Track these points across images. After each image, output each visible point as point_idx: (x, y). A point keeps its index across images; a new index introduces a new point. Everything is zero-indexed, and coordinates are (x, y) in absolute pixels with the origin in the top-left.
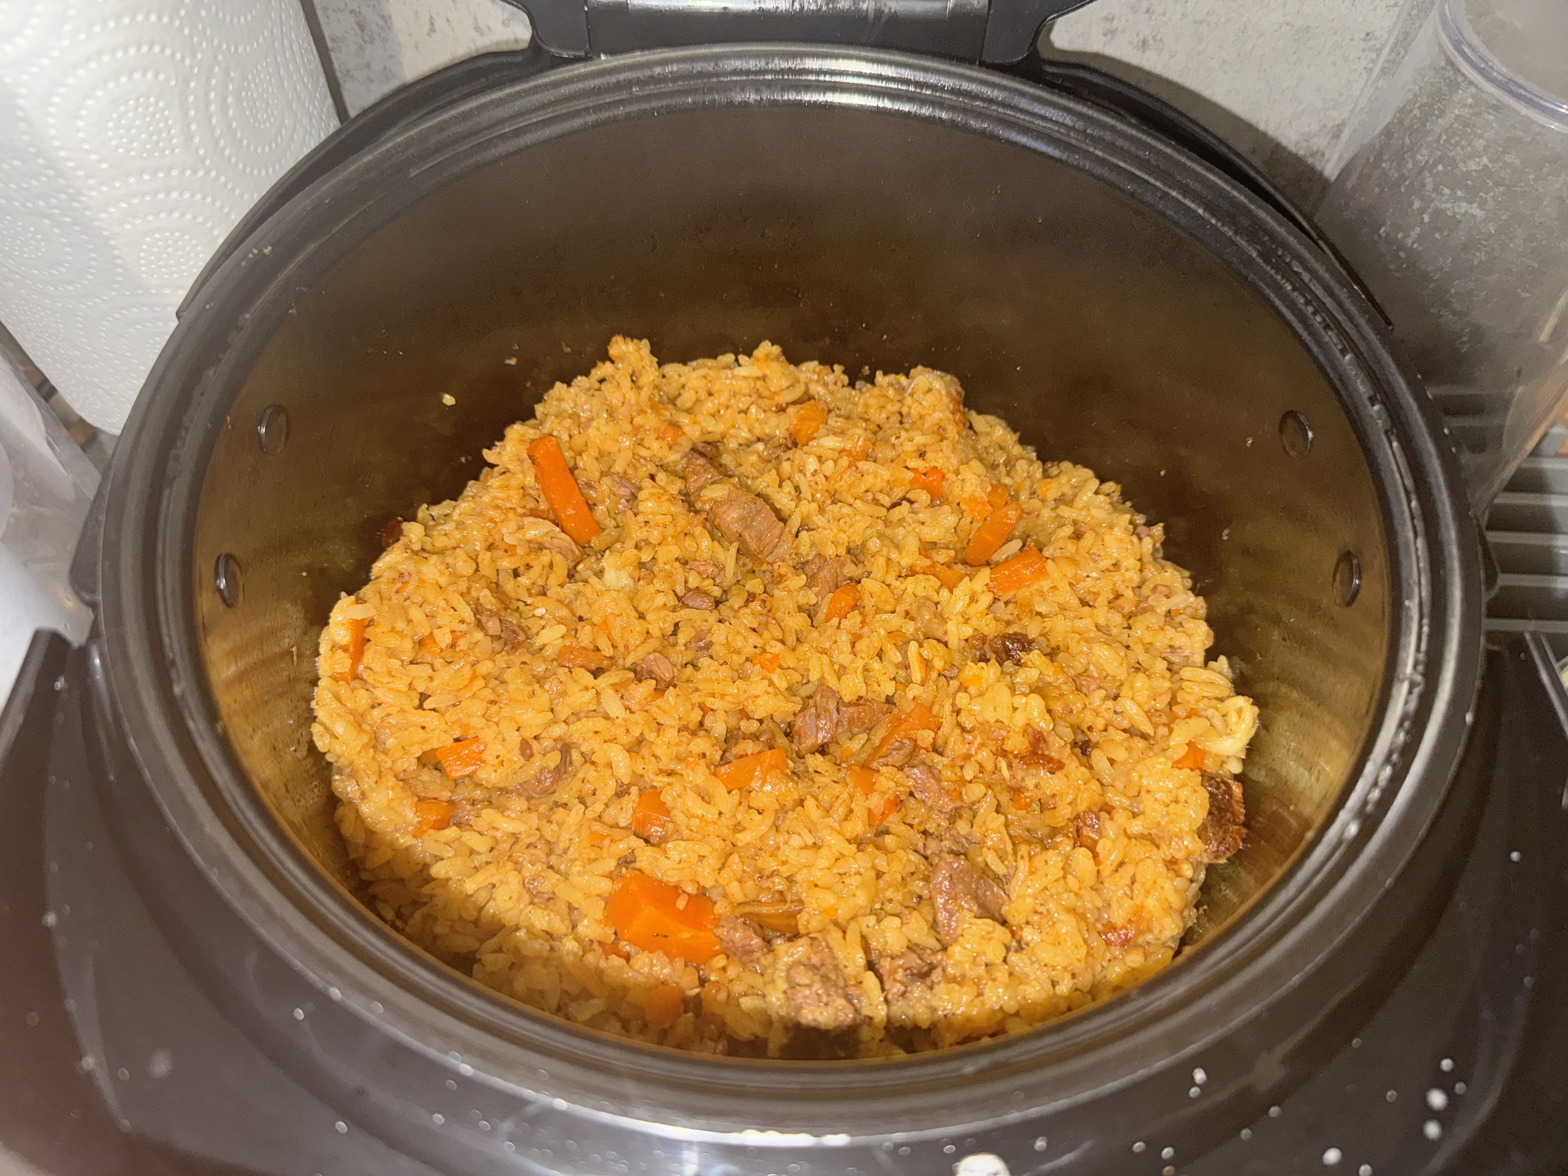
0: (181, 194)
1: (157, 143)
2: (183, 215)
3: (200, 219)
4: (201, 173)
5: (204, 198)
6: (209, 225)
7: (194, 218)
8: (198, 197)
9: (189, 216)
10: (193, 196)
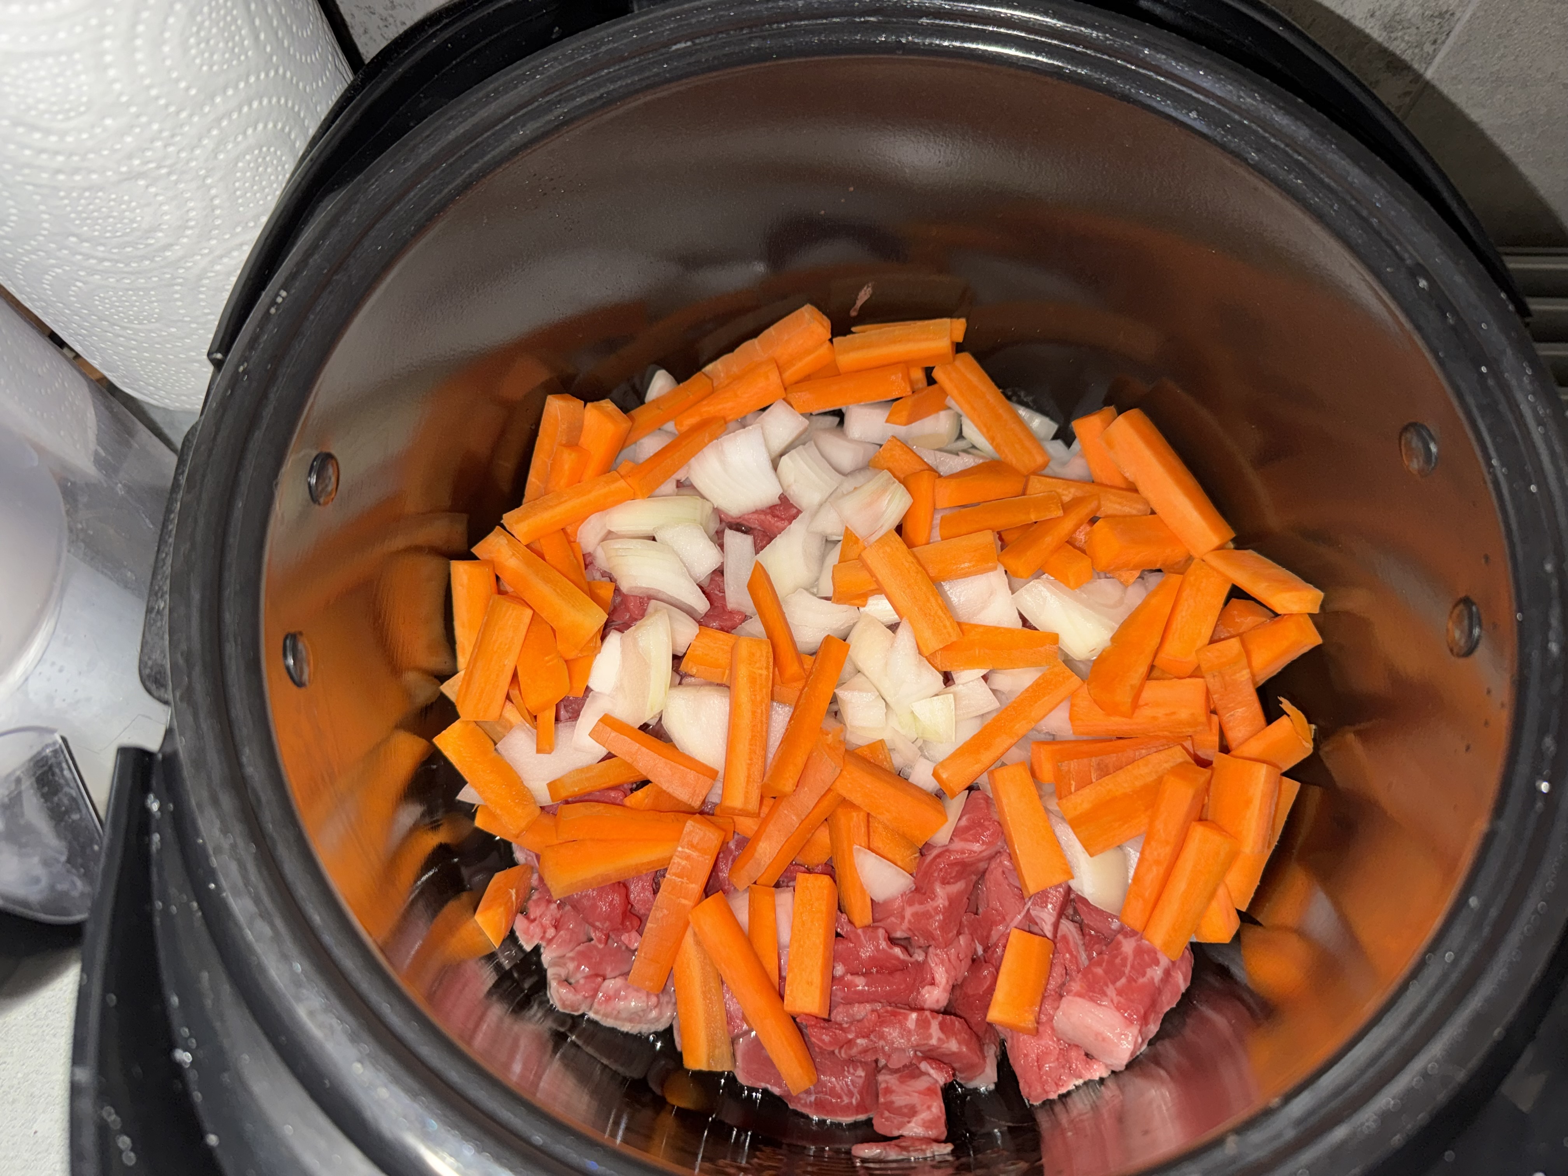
0: (261, 103)
1: (233, 49)
2: (265, 126)
3: (280, 126)
4: (272, 73)
5: (279, 101)
6: (287, 129)
7: (275, 126)
8: (274, 100)
9: (270, 125)
10: (270, 102)
